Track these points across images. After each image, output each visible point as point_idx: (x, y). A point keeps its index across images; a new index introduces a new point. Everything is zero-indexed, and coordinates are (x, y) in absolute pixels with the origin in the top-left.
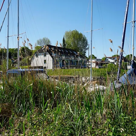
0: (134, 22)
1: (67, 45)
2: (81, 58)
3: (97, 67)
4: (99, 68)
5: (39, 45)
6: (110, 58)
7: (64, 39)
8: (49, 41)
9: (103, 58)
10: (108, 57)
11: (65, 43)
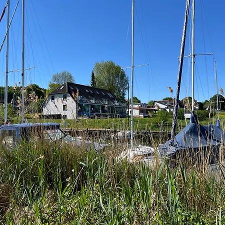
0: (194, 56)
1: (97, 83)
2: (118, 102)
3: (142, 116)
4: (144, 117)
5: (55, 83)
6: (160, 102)
7: (93, 73)
8: (71, 77)
9: (150, 103)
10: (157, 101)
11: (95, 81)
